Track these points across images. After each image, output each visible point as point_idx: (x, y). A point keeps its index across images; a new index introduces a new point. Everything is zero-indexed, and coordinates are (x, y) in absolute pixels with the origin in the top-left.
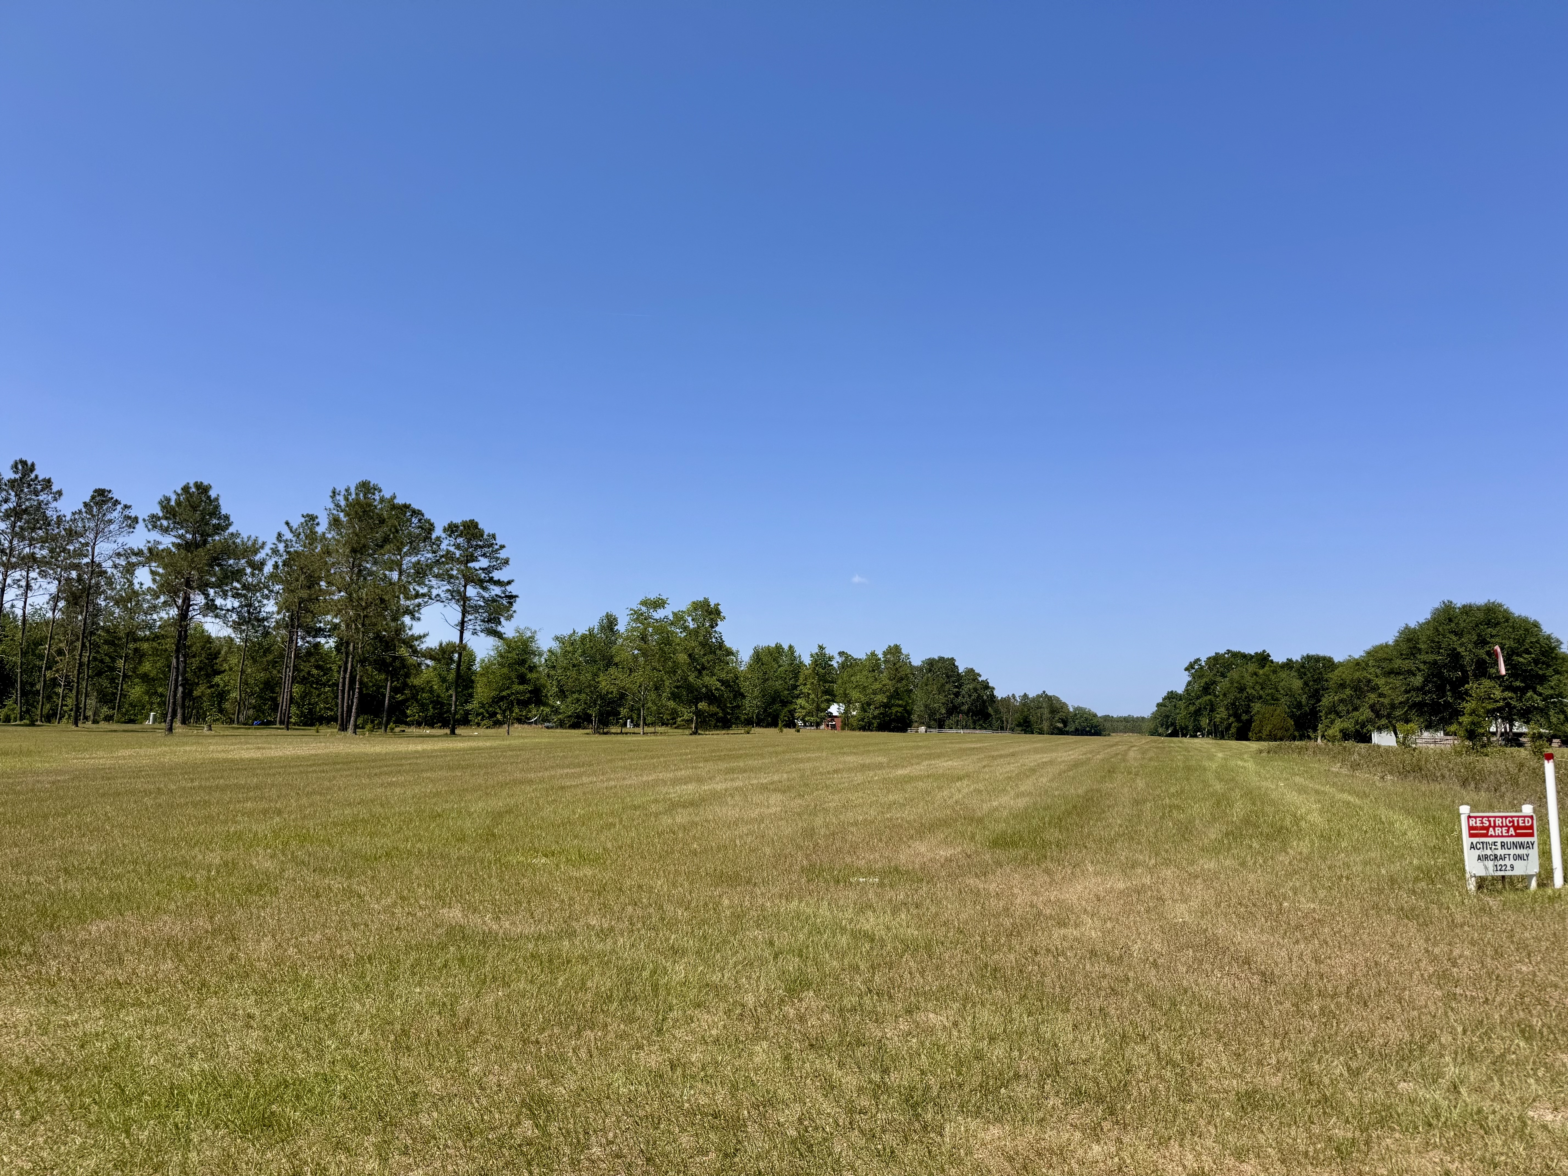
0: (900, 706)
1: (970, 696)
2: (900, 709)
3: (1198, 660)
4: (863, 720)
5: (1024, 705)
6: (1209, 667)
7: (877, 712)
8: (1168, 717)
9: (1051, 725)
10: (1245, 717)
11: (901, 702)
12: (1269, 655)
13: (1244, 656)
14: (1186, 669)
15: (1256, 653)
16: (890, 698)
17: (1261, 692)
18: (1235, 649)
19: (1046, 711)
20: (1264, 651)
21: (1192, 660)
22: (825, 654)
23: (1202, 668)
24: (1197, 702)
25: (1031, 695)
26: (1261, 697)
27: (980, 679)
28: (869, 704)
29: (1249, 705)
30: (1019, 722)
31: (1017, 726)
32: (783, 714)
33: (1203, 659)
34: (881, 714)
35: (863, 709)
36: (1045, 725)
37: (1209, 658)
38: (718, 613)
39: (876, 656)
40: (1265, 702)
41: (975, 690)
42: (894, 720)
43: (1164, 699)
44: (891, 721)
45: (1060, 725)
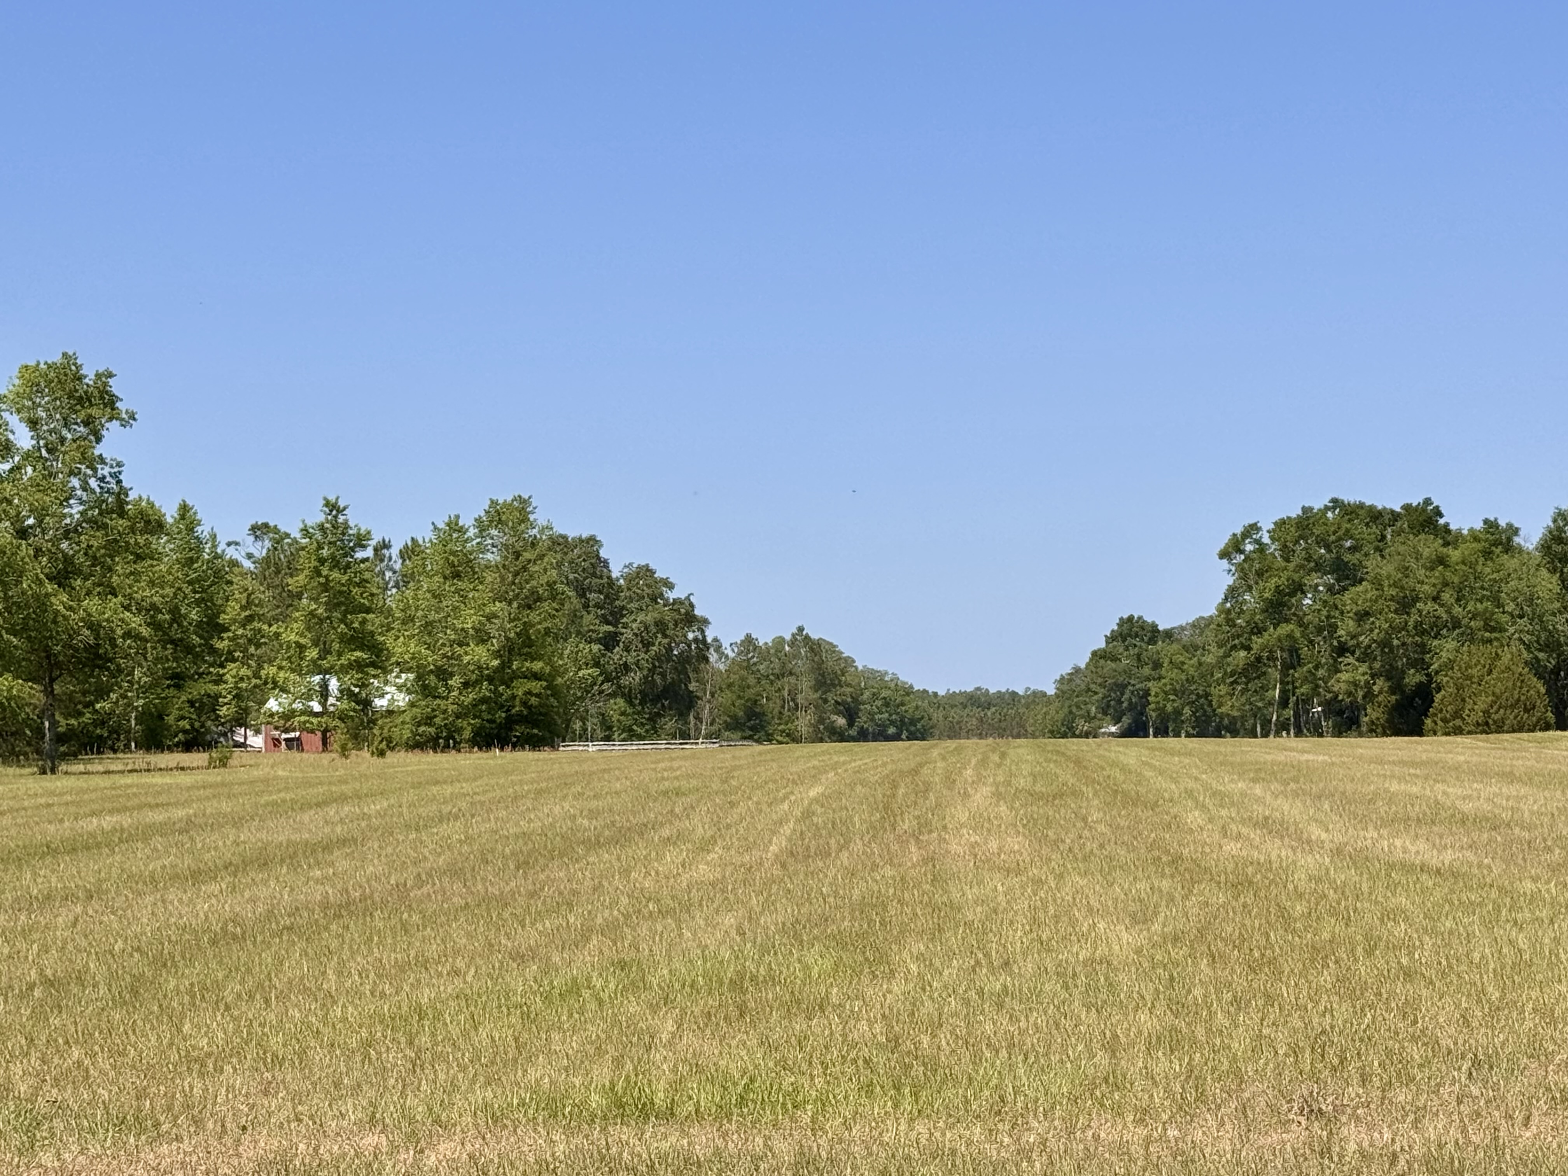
0: (536, 676)
1: (647, 645)
2: (536, 686)
3: (1254, 528)
4: (428, 720)
5: (748, 666)
6: (1284, 548)
7: (471, 697)
8: (1122, 687)
9: (821, 721)
10: (1413, 678)
11: (537, 666)
12: (1438, 513)
13: (1375, 516)
14: (1224, 554)
15: (1407, 507)
16: (508, 652)
17: (1457, 610)
18: (1350, 497)
19: (805, 684)
20: (1428, 502)
21: (1239, 531)
22: (346, 526)
23: (1261, 548)
24: (1257, 642)
25: (764, 638)
26: (1456, 624)
27: (671, 595)
28: (443, 674)
29: (1423, 645)
30: (734, 717)
31: (728, 727)
32: (175, 713)
33: (1267, 525)
34: (484, 700)
35: (425, 690)
36: (803, 723)
37: (1281, 524)
38: (109, 401)
39: (462, 530)
40: (1471, 637)
41: (661, 626)
42: (521, 719)
43: (1111, 639)
44: (511, 722)
45: (841, 721)
